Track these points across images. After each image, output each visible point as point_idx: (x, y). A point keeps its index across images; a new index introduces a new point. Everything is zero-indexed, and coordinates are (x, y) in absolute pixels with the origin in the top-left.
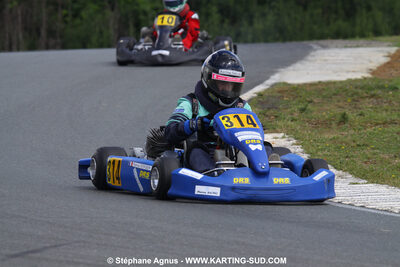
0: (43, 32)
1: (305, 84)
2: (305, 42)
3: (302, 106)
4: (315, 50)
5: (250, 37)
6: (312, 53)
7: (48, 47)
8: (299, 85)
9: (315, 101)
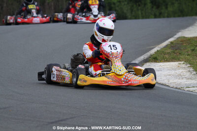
1: (194, 37)
3: (192, 48)
8: (191, 38)
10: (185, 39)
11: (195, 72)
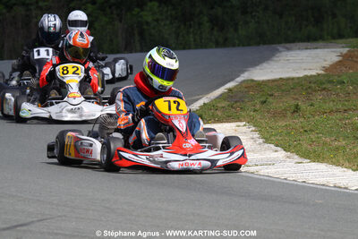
3: (263, 99)
9: (276, 94)
10: (252, 84)
11: (261, 141)
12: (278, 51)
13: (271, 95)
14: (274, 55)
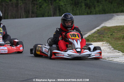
0: (30, 12)
1: (112, 27)
2: (112, 14)
3: (111, 33)
4: (115, 16)
5: (94, 12)
6: (114, 17)
7: (32, 17)
8: (110, 27)
9: (115, 32)
10: (106, 28)
11: (113, 49)
12: (114, 16)
13: (114, 32)
14: (112, 17)
